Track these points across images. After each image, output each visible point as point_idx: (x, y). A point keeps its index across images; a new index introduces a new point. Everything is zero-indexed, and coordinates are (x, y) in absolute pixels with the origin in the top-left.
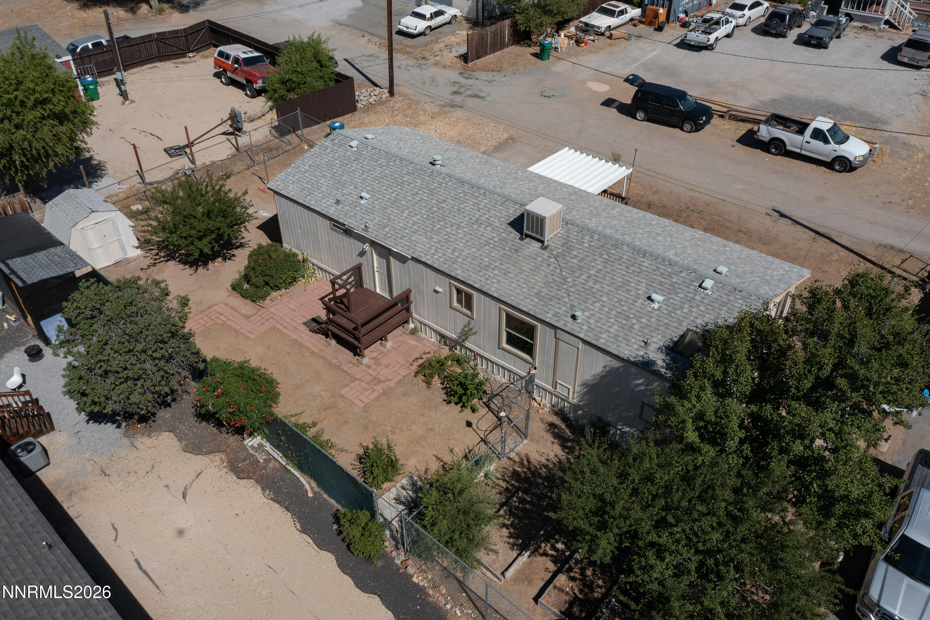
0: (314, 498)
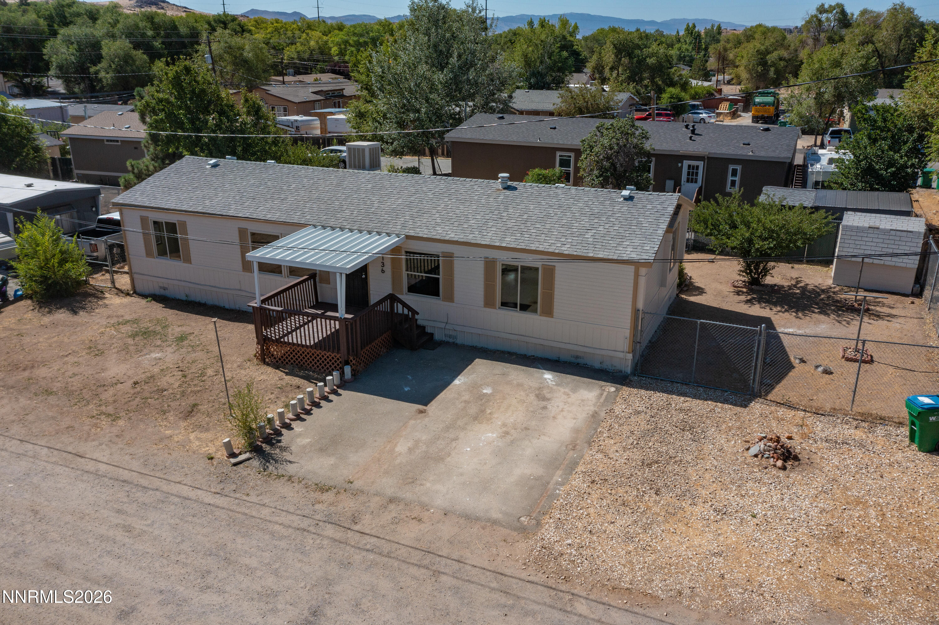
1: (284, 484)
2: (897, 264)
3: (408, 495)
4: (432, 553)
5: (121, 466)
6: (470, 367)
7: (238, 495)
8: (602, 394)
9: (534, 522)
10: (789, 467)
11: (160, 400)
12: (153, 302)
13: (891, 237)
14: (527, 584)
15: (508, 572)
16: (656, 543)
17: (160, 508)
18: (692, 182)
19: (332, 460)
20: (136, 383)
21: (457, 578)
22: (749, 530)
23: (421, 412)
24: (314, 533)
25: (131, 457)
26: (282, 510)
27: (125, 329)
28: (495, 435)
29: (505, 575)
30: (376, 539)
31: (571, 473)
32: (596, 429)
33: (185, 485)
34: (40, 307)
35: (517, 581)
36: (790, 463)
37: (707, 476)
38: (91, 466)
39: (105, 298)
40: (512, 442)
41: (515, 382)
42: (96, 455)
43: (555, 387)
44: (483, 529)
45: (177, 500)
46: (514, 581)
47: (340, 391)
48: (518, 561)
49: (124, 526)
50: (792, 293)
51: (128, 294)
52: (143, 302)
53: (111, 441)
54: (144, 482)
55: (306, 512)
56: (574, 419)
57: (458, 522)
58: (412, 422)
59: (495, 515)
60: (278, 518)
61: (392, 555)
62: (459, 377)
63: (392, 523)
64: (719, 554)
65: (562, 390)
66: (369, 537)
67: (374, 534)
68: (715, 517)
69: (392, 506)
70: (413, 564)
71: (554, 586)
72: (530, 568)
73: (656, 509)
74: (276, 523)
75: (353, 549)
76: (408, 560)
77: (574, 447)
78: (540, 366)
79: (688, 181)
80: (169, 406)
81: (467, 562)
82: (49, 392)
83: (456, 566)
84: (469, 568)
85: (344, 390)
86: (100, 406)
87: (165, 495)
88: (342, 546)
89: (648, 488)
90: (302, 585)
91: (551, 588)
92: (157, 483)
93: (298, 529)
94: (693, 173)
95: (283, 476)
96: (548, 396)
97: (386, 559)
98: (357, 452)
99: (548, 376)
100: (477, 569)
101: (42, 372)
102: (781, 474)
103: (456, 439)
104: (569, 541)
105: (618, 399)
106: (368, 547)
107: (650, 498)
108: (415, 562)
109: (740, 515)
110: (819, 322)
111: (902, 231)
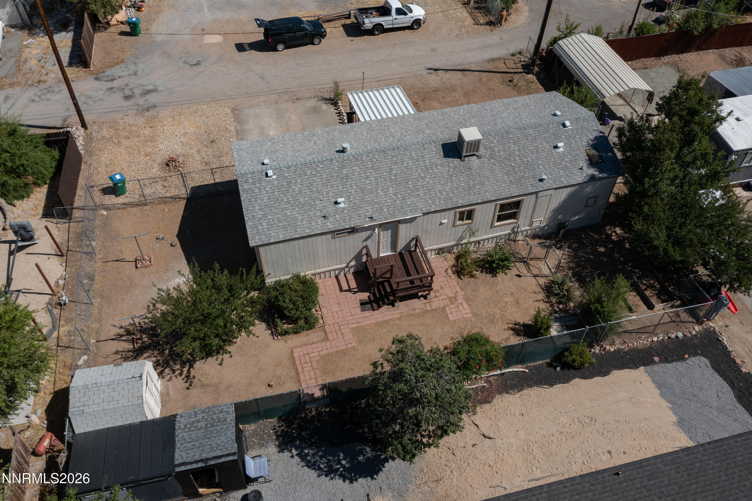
0: (529, 370)
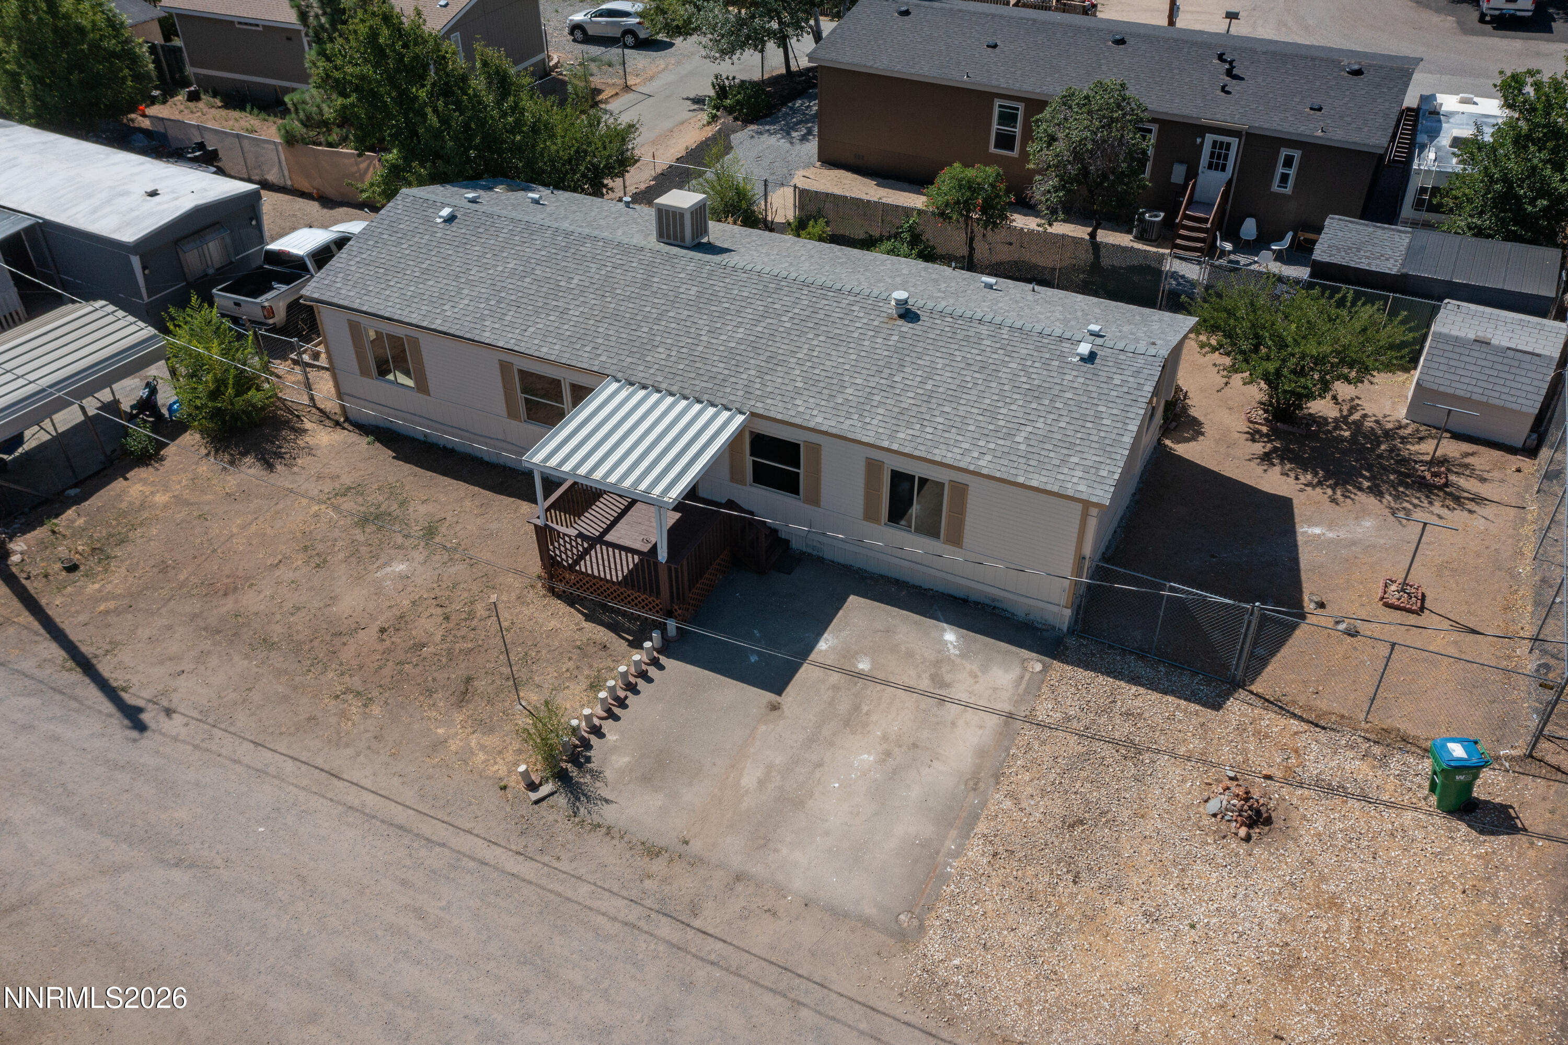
1: (601, 840)
2: (1508, 405)
3: (757, 870)
4: (790, 971)
5: (391, 797)
6: (841, 613)
7: (546, 859)
8: (1022, 678)
9: (915, 922)
10: (1254, 836)
11: (421, 668)
12: (377, 444)
13: (1505, 361)
14: (903, 1026)
15: (880, 1005)
16: (1063, 967)
17: (453, 880)
18: (1216, 169)
19: (658, 800)
20: (383, 630)
21: (820, 1013)
22: (1183, 950)
23: (775, 707)
24: (646, 932)
25: (401, 780)
26: (604, 889)
27: (348, 504)
28: (871, 758)
29: (878, 1011)
30: (721, 944)
31: (967, 837)
32: (1007, 750)
33: (477, 836)
34: (217, 451)
35: (891, 1020)
36: (1257, 831)
37: (1145, 848)
38: (353, 797)
39: (306, 431)
40: (895, 772)
41: (903, 648)
42: (356, 776)
43: (958, 661)
44: (853, 932)
45: (472, 864)
46: (889, 1021)
47: (663, 660)
48: (892, 988)
49: (415, 910)
50: (1336, 438)
51: (337, 424)
52: (362, 442)
53: (369, 748)
54: (426, 828)
55: (633, 894)
56: (981, 727)
57: (821, 919)
58: (762, 728)
59: (869, 910)
60: (600, 902)
61: (743, 973)
62: (825, 635)
63: (741, 917)
64: (1137, 990)
65: (968, 666)
66: (713, 939)
67: (719, 936)
68: (1143, 925)
69: (740, 887)
70: (767, 988)
71: (934, 1032)
72: (907, 1002)
73: (1070, 910)
74: (598, 912)
75: (695, 960)
76: (761, 981)
77: (976, 784)
78: (939, 614)
79: (1210, 167)
80: (434, 680)
81: (832, 987)
82: (268, 644)
83: (819, 992)
84: (834, 996)
85: (668, 657)
86: (342, 674)
87: (455, 855)
88: (681, 954)
89: (1065, 870)
90: (638, 1017)
91: (931, 1034)
92: (442, 832)
93: (626, 924)
94: (1219, 154)
95: (599, 826)
96: (948, 678)
97: (735, 979)
98: (691, 784)
99: (950, 635)
100: (844, 1000)
101: (251, 600)
102: (1242, 849)
103: (820, 765)
104: (956, 962)
105: (1044, 689)
106: (713, 957)
107: (1065, 888)
108: (770, 985)
109: (1176, 923)
110: (1364, 512)
111: (1525, 352)
